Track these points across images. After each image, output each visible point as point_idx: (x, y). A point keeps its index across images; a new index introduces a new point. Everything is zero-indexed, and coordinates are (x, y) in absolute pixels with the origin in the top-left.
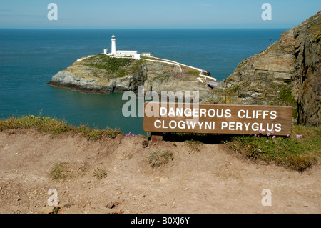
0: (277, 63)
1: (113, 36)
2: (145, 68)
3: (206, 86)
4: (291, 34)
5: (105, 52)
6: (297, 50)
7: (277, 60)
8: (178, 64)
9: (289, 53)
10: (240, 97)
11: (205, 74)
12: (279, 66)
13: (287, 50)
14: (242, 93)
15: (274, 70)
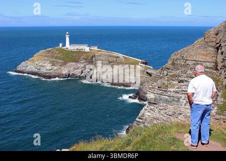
0: (203, 55)
1: (67, 33)
2: (94, 58)
3: (145, 73)
4: (212, 32)
5: (61, 46)
6: (218, 45)
7: (203, 52)
8: (121, 55)
9: (212, 47)
10: (179, 82)
11: (143, 63)
12: (204, 57)
13: (211, 44)
14: (181, 79)
15: (200, 60)
